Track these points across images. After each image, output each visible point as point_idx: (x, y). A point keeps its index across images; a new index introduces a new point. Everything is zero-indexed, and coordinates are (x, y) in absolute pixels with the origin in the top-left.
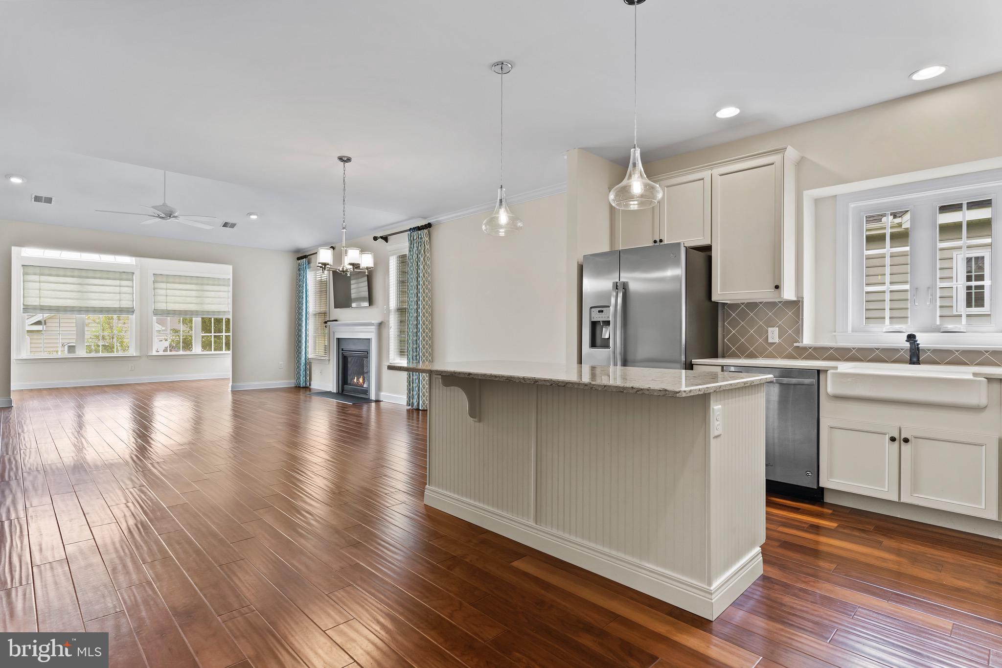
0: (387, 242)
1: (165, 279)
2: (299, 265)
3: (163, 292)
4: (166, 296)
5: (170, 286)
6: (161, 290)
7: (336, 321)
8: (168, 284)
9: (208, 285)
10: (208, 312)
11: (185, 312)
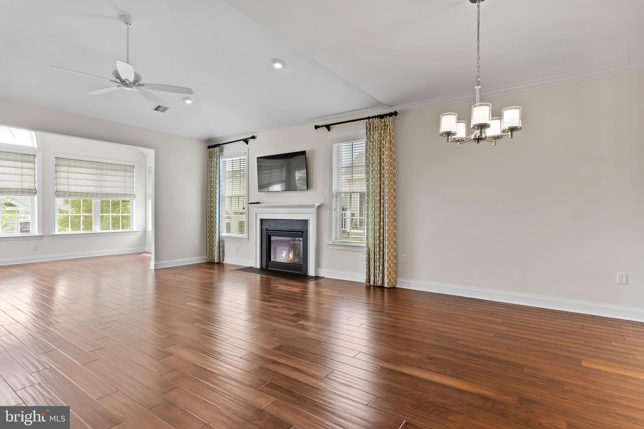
0: (329, 130)
1: (66, 163)
2: (210, 153)
3: (65, 175)
4: (68, 179)
5: (72, 169)
6: (63, 173)
7: (259, 203)
8: (69, 168)
9: (107, 170)
10: (107, 195)
11: (87, 194)
